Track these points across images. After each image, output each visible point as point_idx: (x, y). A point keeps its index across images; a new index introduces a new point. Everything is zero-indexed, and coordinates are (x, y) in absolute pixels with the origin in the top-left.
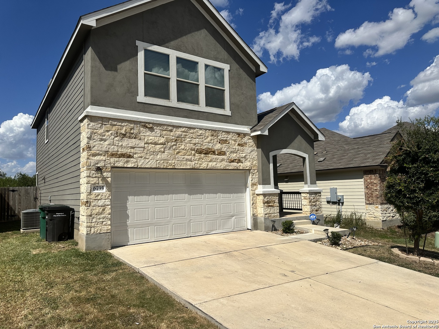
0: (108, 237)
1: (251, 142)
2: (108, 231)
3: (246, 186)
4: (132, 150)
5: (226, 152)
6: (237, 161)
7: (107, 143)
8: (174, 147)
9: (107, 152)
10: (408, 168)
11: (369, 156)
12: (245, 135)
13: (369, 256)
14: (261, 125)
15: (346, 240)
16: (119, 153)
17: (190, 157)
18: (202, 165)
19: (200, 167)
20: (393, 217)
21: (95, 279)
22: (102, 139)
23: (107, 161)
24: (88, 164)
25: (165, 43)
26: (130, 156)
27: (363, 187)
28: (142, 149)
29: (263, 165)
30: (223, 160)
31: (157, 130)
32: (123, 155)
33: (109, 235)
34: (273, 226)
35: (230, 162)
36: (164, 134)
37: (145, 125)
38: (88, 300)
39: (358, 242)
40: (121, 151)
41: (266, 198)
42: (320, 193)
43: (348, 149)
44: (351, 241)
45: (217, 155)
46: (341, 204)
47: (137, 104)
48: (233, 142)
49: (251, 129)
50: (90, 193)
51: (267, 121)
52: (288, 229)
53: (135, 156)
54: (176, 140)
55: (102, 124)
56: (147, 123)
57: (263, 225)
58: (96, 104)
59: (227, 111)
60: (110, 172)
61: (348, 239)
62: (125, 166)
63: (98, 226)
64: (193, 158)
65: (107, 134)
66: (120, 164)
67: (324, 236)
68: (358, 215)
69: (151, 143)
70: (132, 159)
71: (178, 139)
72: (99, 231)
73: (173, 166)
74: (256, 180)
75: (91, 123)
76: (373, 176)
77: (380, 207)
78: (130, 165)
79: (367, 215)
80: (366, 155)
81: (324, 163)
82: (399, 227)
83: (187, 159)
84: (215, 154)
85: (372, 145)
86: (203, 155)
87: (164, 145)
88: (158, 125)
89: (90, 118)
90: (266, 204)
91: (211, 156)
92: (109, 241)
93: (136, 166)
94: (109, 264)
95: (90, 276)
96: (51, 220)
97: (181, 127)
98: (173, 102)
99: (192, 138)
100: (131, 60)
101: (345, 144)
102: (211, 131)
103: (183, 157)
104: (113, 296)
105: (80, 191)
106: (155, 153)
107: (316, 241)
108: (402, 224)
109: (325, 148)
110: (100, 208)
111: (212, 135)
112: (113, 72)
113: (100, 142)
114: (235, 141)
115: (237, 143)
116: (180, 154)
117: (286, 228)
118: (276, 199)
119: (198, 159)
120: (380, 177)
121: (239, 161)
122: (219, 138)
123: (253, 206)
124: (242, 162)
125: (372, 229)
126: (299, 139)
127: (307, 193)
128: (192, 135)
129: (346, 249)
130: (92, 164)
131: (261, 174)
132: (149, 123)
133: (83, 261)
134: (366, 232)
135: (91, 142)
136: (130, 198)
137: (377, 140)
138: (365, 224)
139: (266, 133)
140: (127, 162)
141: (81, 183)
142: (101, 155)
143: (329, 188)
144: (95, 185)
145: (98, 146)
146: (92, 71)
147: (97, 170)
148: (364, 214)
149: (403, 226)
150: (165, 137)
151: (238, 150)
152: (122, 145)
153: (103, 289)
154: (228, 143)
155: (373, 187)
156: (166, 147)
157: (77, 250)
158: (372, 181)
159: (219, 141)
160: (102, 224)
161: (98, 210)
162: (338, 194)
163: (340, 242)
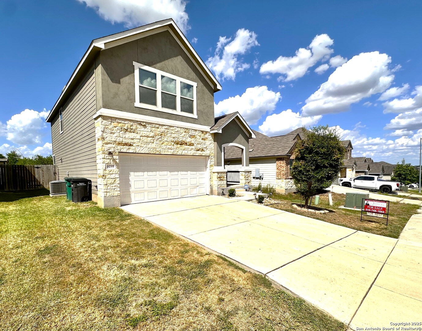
0: (118, 199)
1: (211, 138)
2: (118, 195)
3: (206, 167)
4: (132, 141)
5: (194, 144)
6: (201, 150)
7: (115, 135)
8: (160, 139)
9: (115, 141)
10: (306, 157)
11: (280, 149)
12: (206, 132)
13: (280, 209)
14: (217, 127)
15: (266, 200)
16: (123, 142)
17: (171, 146)
18: (178, 152)
19: (177, 153)
20: (291, 187)
21: (118, 224)
22: (111, 132)
23: (115, 148)
24: (103, 150)
25: (153, 65)
26: (130, 145)
27: (275, 168)
28: (139, 140)
29: (217, 153)
30: (192, 149)
31: (149, 127)
32: (126, 144)
33: (119, 198)
34: (223, 192)
35: (197, 151)
36: (153, 130)
37: (140, 123)
38: (118, 236)
39: (273, 201)
40: (125, 141)
41: (219, 175)
42: (251, 172)
43: (268, 144)
44: (269, 201)
45: (188, 145)
46: (261, 179)
47: (134, 108)
48: (199, 137)
49: (210, 129)
50: (105, 169)
51: (221, 124)
52: (232, 194)
53: (134, 145)
54: (161, 134)
55: (111, 122)
56: (141, 122)
57: (217, 192)
58: (106, 107)
59: (195, 116)
60: (118, 155)
61: (267, 200)
62: (128, 151)
63: (112, 191)
64: (172, 147)
65: (115, 129)
66: (125, 151)
67: (253, 197)
68: (271, 186)
69: (145, 136)
70: (132, 147)
71: (162, 134)
72: (112, 195)
73: (159, 152)
74: (213, 163)
75: (103, 121)
76: (282, 161)
77: (284, 180)
78: (131, 151)
79: (277, 186)
80: (278, 148)
81: (252, 153)
82: (295, 193)
83: (168, 148)
84: (187, 145)
85: (282, 142)
86: (179, 146)
87: (153, 138)
88: (149, 124)
89: (102, 117)
90: (219, 179)
91: (184, 147)
92: (119, 201)
93: (135, 152)
94: (123, 216)
95: (113, 222)
96: (75, 188)
97: (164, 125)
98: (159, 107)
99: (172, 133)
100: (130, 75)
101: (266, 141)
102: (184, 129)
103: (166, 146)
104: (134, 233)
105: (97, 168)
106: (147, 143)
107: (249, 201)
108: (296, 191)
109: (253, 143)
110: (113, 180)
111: (185, 132)
112: (117, 84)
113: (110, 135)
114: (200, 136)
115: (201, 138)
116: (164, 144)
117: (231, 194)
118: (225, 175)
119: (175, 148)
120: (286, 162)
121: (203, 150)
122: (190, 134)
123: (210, 180)
124: (204, 151)
125: (279, 194)
126: (240, 137)
127: (243, 172)
128: (171, 131)
129: (267, 205)
130: (106, 150)
131: (216, 159)
132: (143, 122)
133: (105, 214)
134: (275, 196)
135: (104, 134)
136: (132, 174)
137: (286, 138)
138: (275, 191)
139: (220, 132)
140: (129, 149)
141: (97, 163)
142: (111, 143)
143: (255, 168)
144: (108, 164)
145: (109, 138)
146: (102, 83)
147: (109, 154)
148: (275, 185)
149: (297, 192)
150: (154, 132)
151: (202, 143)
152: (125, 137)
153: (125, 230)
154: (195, 137)
155: (281, 168)
156: (154, 139)
157: (98, 207)
158: (281, 165)
159: (189, 136)
160: (114, 190)
161: (110, 181)
162: (260, 173)
163: (263, 202)
